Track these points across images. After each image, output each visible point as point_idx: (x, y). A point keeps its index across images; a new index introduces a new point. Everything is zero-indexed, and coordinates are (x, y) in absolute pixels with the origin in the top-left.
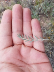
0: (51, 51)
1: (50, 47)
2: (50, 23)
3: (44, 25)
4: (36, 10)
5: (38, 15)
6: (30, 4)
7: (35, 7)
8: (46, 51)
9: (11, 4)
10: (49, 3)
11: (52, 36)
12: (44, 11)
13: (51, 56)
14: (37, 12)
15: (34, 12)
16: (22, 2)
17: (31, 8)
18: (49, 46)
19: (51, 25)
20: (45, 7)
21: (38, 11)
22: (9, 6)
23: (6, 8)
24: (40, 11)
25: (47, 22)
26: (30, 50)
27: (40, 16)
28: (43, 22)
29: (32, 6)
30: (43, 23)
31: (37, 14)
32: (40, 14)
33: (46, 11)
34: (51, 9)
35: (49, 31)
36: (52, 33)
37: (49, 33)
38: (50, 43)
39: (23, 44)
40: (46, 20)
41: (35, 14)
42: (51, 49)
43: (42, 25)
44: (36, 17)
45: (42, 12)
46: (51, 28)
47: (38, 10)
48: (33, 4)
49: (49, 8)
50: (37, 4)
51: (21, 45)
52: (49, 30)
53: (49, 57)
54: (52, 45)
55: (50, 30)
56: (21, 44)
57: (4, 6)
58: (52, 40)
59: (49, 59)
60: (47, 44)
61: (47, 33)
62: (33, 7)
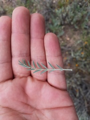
0: (79, 87)
1: (78, 80)
3: (70, 42)
4: (57, 16)
5: (61, 25)
6: (48, 5)
7: (57, 11)
11: (81, 61)
14: (59, 21)
15: (54, 20)
16: (35, 1)
17: (50, 13)
18: (75, 79)
19: (81, 43)
20: (74, 12)
21: (61, 19)
22: (12, 7)
23: (7, 9)
25: (74, 39)
26: (41, 87)
27: (64, 28)
28: (69, 37)
29: (52, 10)
30: (68, 39)
31: (59, 23)
32: (65, 24)
33: (74, 20)
34: (83, 17)
35: (78, 54)
36: (82, 58)
37: (77, 57)
38: (78, 73)
41: (56, 24)
42: (78, 83)
43: (66, 42)
44: (57, 28)
46: (81, 49)
47: (61, 17)
48: (54, 5)
49: (80, 15)
50: (61, 7)
51: (27, 77)
52: (77, 51)
54: (81, 78)
55: (79, 51)
56: (26, 75)
57: (4, 6)
58: (81, 69)
59: (75, 99)
60: (73, 75)
61: (74, 57)
62: (54, 11)
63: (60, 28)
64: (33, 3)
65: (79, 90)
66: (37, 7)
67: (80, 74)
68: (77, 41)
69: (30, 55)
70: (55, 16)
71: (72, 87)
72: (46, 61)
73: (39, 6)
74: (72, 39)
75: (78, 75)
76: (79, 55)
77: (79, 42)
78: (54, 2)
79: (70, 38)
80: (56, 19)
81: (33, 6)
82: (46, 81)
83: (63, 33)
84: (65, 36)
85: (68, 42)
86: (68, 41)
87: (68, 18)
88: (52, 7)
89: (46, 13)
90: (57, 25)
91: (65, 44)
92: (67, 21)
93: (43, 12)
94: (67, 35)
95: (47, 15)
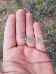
0: (54, 52)
2: (53, 23)
3: (46, 25)
4: (38, 10)
5: (41, 15)
6: (31, 3)
8: (49, 52)
9: (12, 4)
10: (52, 2)
11: (54, 36)
12: (46, 11)
13: (53, 57)
14: (39, 12)
15: (36, 12)
16: (23, 1)
17: (33, 8)
18: (51, 47)
19: (54, 25)
20: (48, 7)
22: (10, 6)
23: (7, 8)
24: (42, 11)
28: (45, 22)
29: (34, 6)
30: (45, 23)
31: (39, 14)
32: (42, 14)
33: (48, 11)
34: (53, 9)
36: (55, 34)
37: (52, 33)
38: (53, 43)
39: (26, 45)
40: (49, 20)
42: (53, 49)
43: (44, 25)
44: (38, 17)
45: (44, 12)
46: (54, 28)
47: (40, 10)
48: (35, 3)
49: (51, 7)
50: (39, 4)
52: (51, 30)
53: (52, 58)
54: (55, 46)
55: (53, 30)
56: (24, 45)
57: (5, 6)
58: (55, 41)
59: (52, 59)
60: (50, 44)
61: (50, 33)
62: (35, 7)
64: (22, 3)
70: (36, 9)
73: (26, 4)
74: (48, 23)
75: (53, 45)
77: (52, 24)
78: (35, 1)
81: (22, 5)
83: (42, 19)
87: (44, 10)
88: (34, 5)
89: (30, 8)
90: (38, 15)
91: (44, 26)
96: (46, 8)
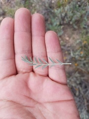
0: (79, 86)
1: (77, 79)
2: (80, 40)
3: (69, 42)
4: (56, 16)
5: (60, 25)
6: (47, 5)
7: (56, 11)
9: (14, 4)
11: (80, 61)
12: (69, 19)
13: (77, 94)
14: (58, 21)
15: (53, 21)
16: (34, 1)
17: (49, 13)
19: (80, 43)
21: (60, 19)
22: (11, 7)
23: (6, 10)
24: (63, 19)
25: (74, 38)
27: (63, 28)
28: (68, 37)
29: (51, 10)
30: (67, 39)
31: (58, 23)
33: (73, 19)
34: (82, 16)
35: (77, 53)
36: (81, 57)
37: (77, 57)
38: (77, 72)
40: (73, 33)
42: (78, 82)
43: (66, 42)
44: (56, 28)
46: (81, 49)
47: (60, 17)
48: (52, 5)
50: (60, 7)
51: (29, 73)
52: (77, 51)
53: (75, 95)
54: (80, 77)
55: (79, 51)
57: (3, 7)
58: (81, 68)
59: (75, 98)
60: (73, 74)
61: (74, 56)
62: (53, 11)
63: (59, 28)
64: (32, 4)
65: (79, 89)
66: (36, 8)
67: (79, 73)
68: (76, 41)
69: (32, 52)
70: (54, 16)
71: (72, 86)
72: (47, 57)
73: (38, 6)
74: (71, 39)
75: (77, 75)
76: (78, 55)
77: (78, 41)
78: (53, 2)
79: (70, 38)
80: (55, 19)
81: (32, 6)
82: (48, 76)
83: (62, 33)
84: (65, 36)
85: (67, 42)
86: (67, 40)
88: (50, 7)
89: (45, 14)
90: (56, 25)
91: (65, 44)
92: (66, 20)
93: (42, 12)
94: (66, 35)
95: (46, 15)
96: (70, 14)
